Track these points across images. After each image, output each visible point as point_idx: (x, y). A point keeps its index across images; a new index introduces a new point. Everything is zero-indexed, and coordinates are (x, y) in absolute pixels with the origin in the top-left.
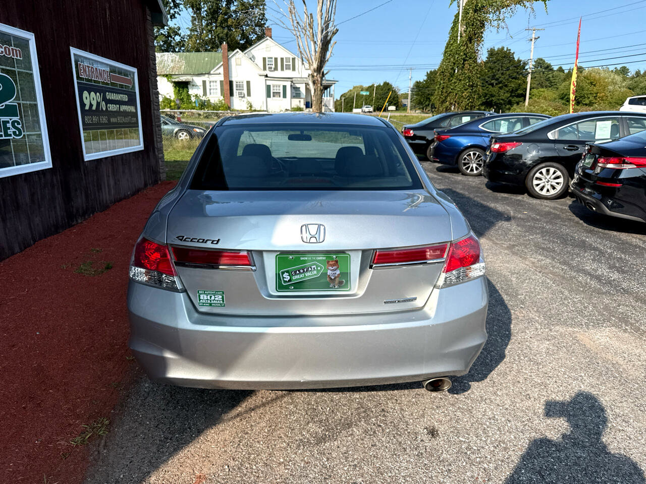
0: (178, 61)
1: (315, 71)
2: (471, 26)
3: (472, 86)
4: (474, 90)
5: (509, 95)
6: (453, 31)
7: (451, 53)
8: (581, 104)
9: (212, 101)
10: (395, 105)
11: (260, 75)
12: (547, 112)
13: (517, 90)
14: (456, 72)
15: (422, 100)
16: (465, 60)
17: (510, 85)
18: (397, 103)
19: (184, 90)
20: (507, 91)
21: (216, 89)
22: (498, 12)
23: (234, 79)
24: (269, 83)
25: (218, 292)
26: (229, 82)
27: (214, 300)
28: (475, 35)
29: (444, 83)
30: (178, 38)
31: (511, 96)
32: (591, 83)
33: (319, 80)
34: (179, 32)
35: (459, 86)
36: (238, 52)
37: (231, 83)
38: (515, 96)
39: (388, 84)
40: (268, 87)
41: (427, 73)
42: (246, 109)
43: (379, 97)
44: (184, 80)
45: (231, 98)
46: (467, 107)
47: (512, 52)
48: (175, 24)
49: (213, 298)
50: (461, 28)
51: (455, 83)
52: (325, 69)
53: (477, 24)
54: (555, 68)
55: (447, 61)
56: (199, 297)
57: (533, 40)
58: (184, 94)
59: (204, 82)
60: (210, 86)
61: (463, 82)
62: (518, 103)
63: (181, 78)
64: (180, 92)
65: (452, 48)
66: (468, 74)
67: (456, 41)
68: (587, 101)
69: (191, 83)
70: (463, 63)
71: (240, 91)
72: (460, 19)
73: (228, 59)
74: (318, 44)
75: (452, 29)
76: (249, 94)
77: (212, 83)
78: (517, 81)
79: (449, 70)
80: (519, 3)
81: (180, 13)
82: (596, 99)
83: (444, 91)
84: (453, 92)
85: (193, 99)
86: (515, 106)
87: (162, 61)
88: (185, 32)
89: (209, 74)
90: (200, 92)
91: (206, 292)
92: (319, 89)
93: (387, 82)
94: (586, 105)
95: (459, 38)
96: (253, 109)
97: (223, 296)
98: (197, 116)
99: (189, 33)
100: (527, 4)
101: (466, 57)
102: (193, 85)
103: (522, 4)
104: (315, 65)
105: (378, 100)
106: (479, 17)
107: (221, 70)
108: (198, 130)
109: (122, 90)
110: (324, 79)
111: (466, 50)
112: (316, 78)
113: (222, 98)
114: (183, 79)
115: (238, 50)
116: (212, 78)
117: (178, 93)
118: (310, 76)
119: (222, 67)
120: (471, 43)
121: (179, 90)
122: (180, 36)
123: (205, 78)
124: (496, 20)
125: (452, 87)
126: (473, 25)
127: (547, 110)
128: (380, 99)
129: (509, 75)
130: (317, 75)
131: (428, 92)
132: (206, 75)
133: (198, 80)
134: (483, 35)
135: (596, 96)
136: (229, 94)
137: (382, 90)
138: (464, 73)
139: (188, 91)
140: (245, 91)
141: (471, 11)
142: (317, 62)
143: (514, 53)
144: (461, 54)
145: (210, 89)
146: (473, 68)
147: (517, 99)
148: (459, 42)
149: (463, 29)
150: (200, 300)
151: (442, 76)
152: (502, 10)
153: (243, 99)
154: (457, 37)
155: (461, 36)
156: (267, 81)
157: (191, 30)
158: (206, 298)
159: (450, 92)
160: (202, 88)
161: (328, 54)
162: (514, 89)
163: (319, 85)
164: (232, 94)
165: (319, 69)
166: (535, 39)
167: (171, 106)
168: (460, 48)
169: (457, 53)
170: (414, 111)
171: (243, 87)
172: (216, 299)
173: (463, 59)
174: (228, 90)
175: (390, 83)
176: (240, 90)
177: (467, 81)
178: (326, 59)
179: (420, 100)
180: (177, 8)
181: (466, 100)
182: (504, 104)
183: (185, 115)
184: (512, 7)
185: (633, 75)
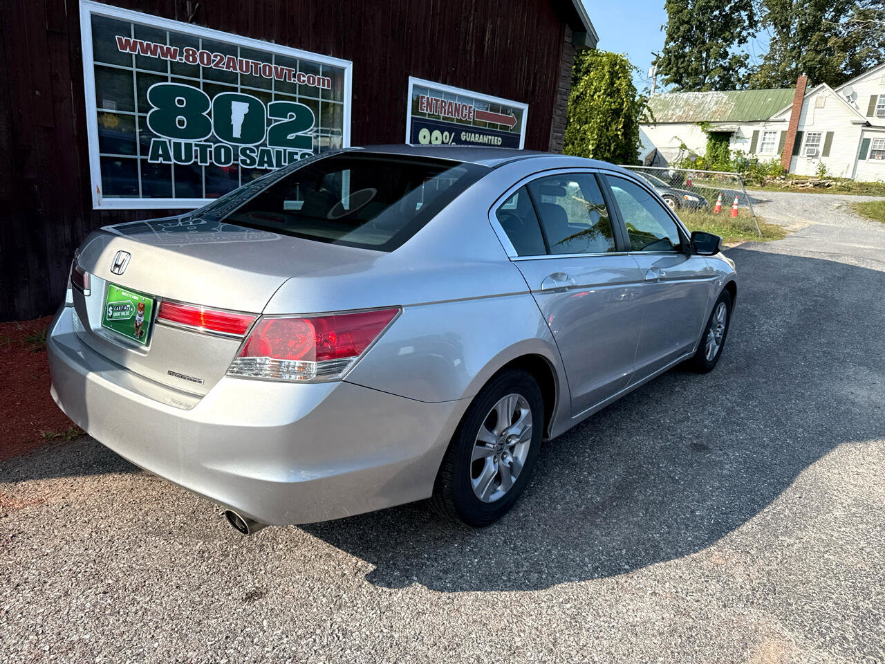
0: (725, 103)
9: (761, 161)
11: (854, 124)
19: (723, 144)
21: (774, 143)
23: (807, 128)
24: (867, 135)
26: (795, 134)
30: (742, 71)
34: (746, 62)
36: (823, 87)
37: (799, 135)
40: (866, 143)
42: (815, 176)
44: (725, 130)
45: (794, 157)
48: (743, 51)
58: (721, 151)
59: (756, 133)
60: (764, 138)
63: (722, 127)
64: (717, 146)
69: (735, 134)
71: (812, 148)
73: (803, 99)
76: (826, 152)
77: (768, 135)
81: (756, 34)
85: (732, 157)
87: (702, 103)
88: (755, 61)
89: (766, 121)
90: (745, 147)
96: (825, 176)
98: (730, 181)
99: (761, 62)
102: (737, 138)
107: (788, 116)
108: (690, 198)
109: (496, 131)
113: (779, 157)
114: (725, 128)
115: (824, 84)
116: (771, 127)
117: (713, 148)
119: (791, 112)
121: (715, 144)
122: (746, 67)
123: (759, 127)
132: (761, 123)
133: (747, 131)
136: (791, 152)
139: (728, 146)
140: (821, 149)
145: (763, 144)
153: (814, 160)
156: (865, 133)
157: (766, 58)
160: (750, 141)
164: (796, 151)
167: (697, 166)
171: (818, 140)
174: (791, 145)
176: (812, 145)
180: (752, 28)
183: (713, 179)
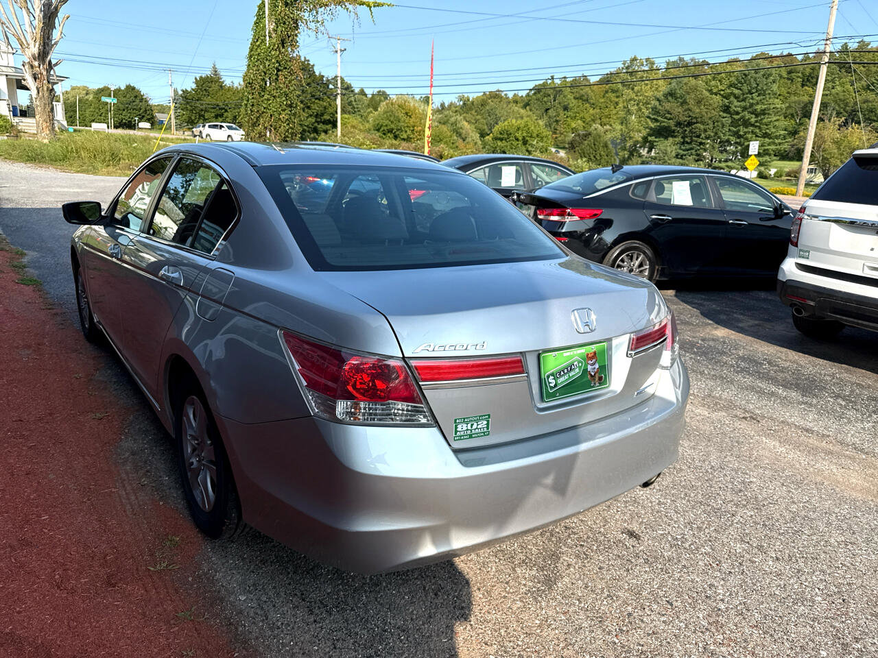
1: (35, 59)
2: (282, 25)
3: (290, 106)
4: (293, 112)
5: (314, 121)
6: (257, 27)
7: (259, 57)
8: (399, 139)
10: (148, 120)
12: (365, 146)
13: (322, 115)
14: (268, 85)
15: (193, 118)
16: (278, 70)
17: (313, 108)
18: (152, 118)
20: (311, 116)
22: (315, 12)
25: (482, 416)
27: (477, 428)
28: (289, 37)
29: (253, 98)
31: (316, 121)
32: (407, 113)
33: (45, 73)
35: (274, 105)
38: (321, 122)
39: (134, 88)
41: (196, 79)
43: (122, 107)
46: (287, 134)
47: (311, 63)
49: (475, 427)
50: (269, 26)
51: (268, 100)
52: (53, 57)
53: (289, 23)
54: (357, 91)
55: (255, 69)
56: (456, 428)
57: (339, 51)
61: (278, 100)
62: (326, 132)
65: (259, 50)
66: (284, 89)
67: (263, 41)
68: (405, 136)
70: (277, 74)
72: (267, 13)
74: (36, 15)
75: (255, 24)
78: (321, 102)
79: (259, 81)
80: (340, 3)
82: (414, 134)
83: (255, 109)
84: (267, 113)
86: (323, 135)
91: (466, 420)
92: (45, 89)
93: (132, 85)
94: (404, 139)
95: (267, 37)
97: (488, 421)
100: (351, 7)
101: (280, 65)
103: (343, 6)
104: (34, 49)
105: (121, 112)
106: (292, 13)
110: (52, 72)
111: (278, 56)
112: (38, 69)
118: (27, 67)
120: (283, 47)
124: (313, 21)
125: (265, 106)
126: (284, 23)
127: (364, 144)
128: (124, 110)
129: (311, 93)
130: (40, 65)
131: (201, 107)
134: (298, 39)
135: (413, 130)
137: (125, 97)
138: (280, 87)
141: (280, 4)
142: (37, 44)
143: (314, 65)
144: (273, 60)
146: (290, 82)
147: (325, 127)
148: (268, 45)
149: (272, 27)
150: (456, 432)
151: (250, 89)
152: (320, 10)
154: (265, 36)
155: (270, 37)
158: (466, 428)
159: (263, 112)
161: (56, 35)
162: (319, 113)
163: (44, 82)
165: (43, 55)
166: (341, 51)
168: (270, 53)
169: (267, 60)
170: (182, 132)
172: (479, 427)
173: (276, 68)
175: (137, 87)
177: (284, 99)
178: (53, 42)
179: (190, 118)
181: (285, 125)
182: (309, 132)
184: (331, 8)
185: (438, 108)
